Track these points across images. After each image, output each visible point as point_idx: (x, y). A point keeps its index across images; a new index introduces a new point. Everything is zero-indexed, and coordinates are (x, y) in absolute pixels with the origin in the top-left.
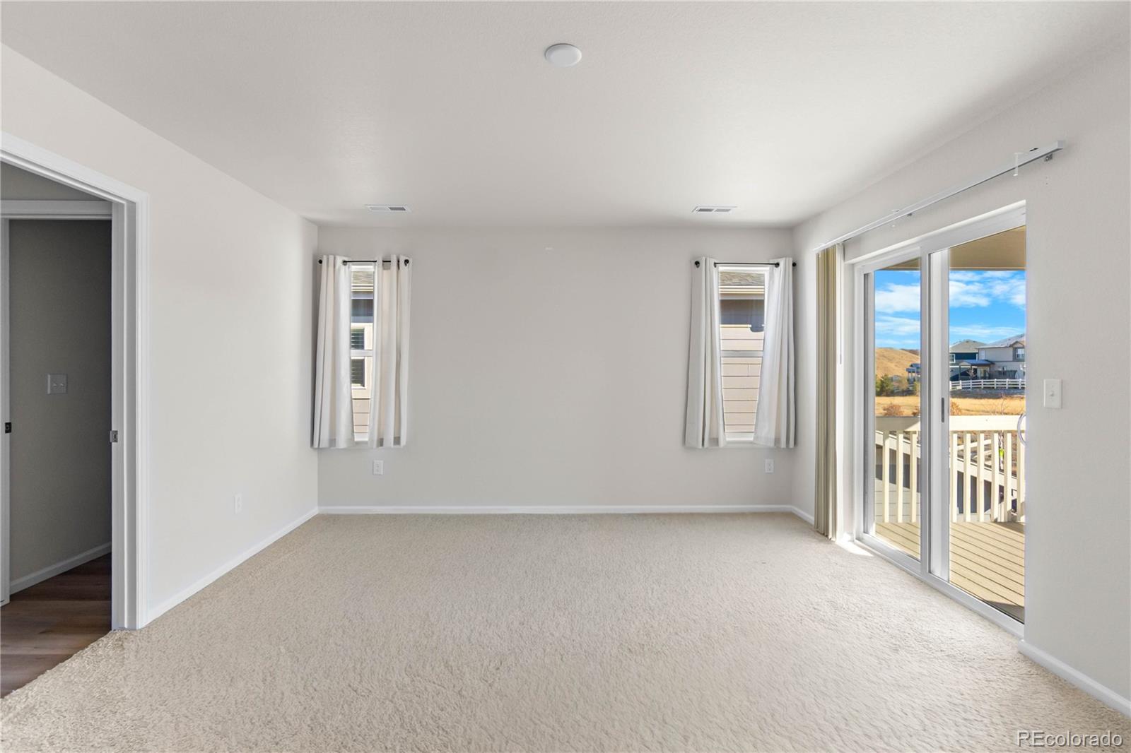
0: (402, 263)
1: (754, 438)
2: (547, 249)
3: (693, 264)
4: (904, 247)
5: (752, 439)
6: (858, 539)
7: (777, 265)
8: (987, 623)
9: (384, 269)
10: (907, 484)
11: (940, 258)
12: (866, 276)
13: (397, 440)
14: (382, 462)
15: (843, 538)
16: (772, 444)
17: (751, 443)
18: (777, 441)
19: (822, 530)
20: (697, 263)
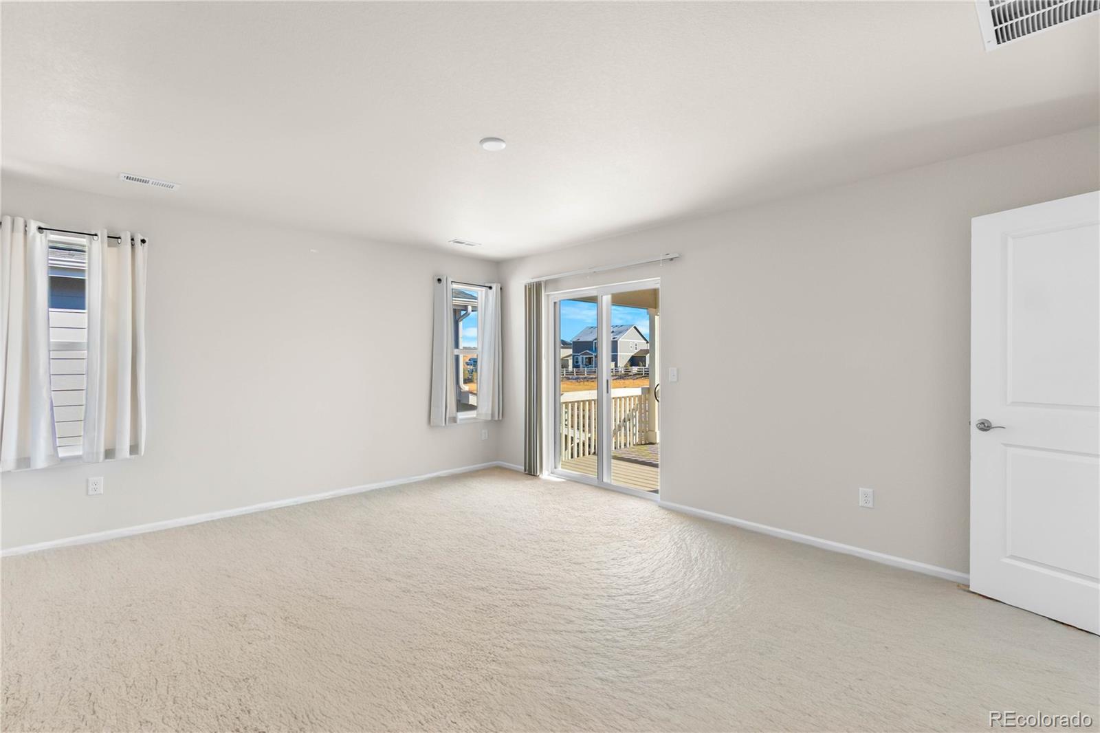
0: (138, 242)
1: (477, 415)
2: (312, 250)
3: (436, 281)
4: (589, 291)
5: (475, 416)
6: (552, 473)
7: (490, 288)
8: (638, 499)
9: (109, 246)
10: (566, 436)
11: (606, 299)
12: (555, 303)
13: (134, 449)
14: (102, 478)
15: (545, 475)
16: (490, 418)
17: (475, 418)
18: (493, 415)
19: (531, 470)
20: (439, 280)
